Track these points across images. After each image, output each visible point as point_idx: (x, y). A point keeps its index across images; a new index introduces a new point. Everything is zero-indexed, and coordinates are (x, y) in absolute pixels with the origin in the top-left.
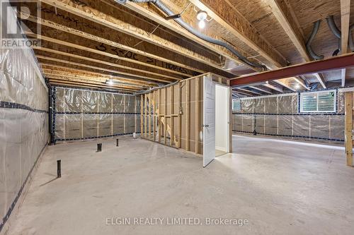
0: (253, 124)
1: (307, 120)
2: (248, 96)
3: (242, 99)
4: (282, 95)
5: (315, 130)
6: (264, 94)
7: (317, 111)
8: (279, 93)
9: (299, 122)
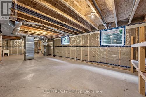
0: (76, 54)
1: (105, 51)
2: (73, 35)
3: (70, 37)
4: (91, 33)
5: (110, 58)
6: (81, 32)
7: (112, 44)
8: (89, 32)
9: (100, 52)
